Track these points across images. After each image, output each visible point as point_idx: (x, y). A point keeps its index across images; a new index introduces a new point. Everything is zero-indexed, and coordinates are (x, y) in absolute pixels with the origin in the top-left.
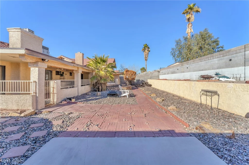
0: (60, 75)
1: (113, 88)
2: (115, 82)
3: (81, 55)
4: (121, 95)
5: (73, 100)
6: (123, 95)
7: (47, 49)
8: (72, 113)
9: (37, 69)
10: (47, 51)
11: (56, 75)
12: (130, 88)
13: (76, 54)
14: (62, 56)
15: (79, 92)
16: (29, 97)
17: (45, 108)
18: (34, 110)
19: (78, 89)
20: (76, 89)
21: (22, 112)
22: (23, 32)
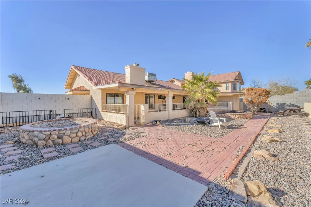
0: (162, 98)
4: (212, 124)
5: (158, 123)
6: (215, 124)
7: (154, 75)
8: (143, 132)
9: (128, 95)
10: (154, 77)
11: (159, 99)
12: (245, 116)
14: (173, 79)
15: (170, 115)
16: (124, 116)
17: (135, 126)
18: (126, 126)
19: (169, 112)
20: (167, 112)
21: (119, 126)
22: (132, 67)
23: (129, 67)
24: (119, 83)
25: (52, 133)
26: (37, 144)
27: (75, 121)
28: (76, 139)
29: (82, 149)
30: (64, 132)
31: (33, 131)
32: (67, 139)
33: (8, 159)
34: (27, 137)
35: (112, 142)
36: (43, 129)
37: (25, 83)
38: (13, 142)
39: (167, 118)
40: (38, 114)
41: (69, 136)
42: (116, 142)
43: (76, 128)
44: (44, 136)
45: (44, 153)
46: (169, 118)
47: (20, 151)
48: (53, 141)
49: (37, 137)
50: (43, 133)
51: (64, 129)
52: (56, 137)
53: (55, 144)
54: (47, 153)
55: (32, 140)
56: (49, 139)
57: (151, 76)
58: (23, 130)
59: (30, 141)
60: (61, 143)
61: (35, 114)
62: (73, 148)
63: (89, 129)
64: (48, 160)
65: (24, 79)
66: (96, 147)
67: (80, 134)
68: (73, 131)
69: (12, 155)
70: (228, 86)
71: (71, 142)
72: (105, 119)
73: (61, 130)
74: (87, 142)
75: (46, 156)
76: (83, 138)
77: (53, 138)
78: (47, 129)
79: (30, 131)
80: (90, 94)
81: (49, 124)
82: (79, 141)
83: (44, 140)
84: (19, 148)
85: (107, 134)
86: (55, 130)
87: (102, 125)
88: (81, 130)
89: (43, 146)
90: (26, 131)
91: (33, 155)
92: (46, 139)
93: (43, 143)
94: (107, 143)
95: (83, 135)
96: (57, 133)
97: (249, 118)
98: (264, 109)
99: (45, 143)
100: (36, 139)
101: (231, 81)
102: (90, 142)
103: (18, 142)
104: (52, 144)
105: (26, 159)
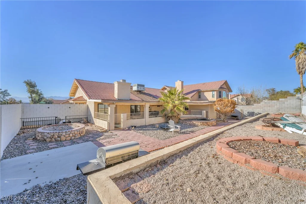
1: (184, 121)
2: (201, 115)
3: (180, 83)
5: (133, 128)
7: (143, 86)
8: (116, 135)
9: (110, 108)
13: (176, 83)
14: (165, 87)
15: (146, 122)
16: (106, 122)
17: (114, 130)
18: (107, 130)
19: (145, 119)
20: (144, 119)
21: (102, 130)
22: (119, 83)
23: (117, 83)
24: (102, 100)
25: (55, 134)
26: (46, 141)
27: (72, 126)
28: (69, 138)
29: (70, 144)
30: (62, 133)
31: (44, 133)
32: (63, 138)
33: (31, 147)
34: (40, 136)
35: (90, 141)
36: (50, 132)
37: (37, 88)
38: (31, 139)
39: (144, 124)
40: (47, 119)
41: (64, 136)
42: (92, 141)
43: (69, 131)
44: (50, 136)
45: (50, 145)
46: (146, 124)
47: (37, 144)
48: (55, 139)
49: (46, 136)
50: (50, 134)
51: (62, 132)
52: (57, 136)
53: (56, 141)
54: (51, 145)
55: (43, 138)
56: (53, 137)
57: (140, 87)
58: (38, 132)
59: (42, 138)
60: (60, 140)
61: (45, 120)
62: (66, 143)
63: (78, 132)
64: (51, 149)
65: (36, 84)
66: (79, 143)
67: (71, 135)
68: (67, 133)
69: (33, 146)
70: (214, 94)
71: (66, 140)
72: (96, 124)
73: (60, 132)
74: (75, 140)
75: (50, 147)
76: (73, 138)
77: (55, 137)
78: (52, 132)
79: (42, 133)
80: (87, 104)
81: (54, 128)
82: (71, 139)
83: (50, 138)
84: (36, 142)
85: (90, 135)
86: (57, 132)
87: (91, 129)
88: (72, 132)
89: (49, 142)
90: (40, 133)
91: (44, 146)
92: (51, 138)
93: (49, 140)
94: (87, 141)
95: (73, 136)
96: (57, 134)
97: (210, 125)
98: (237, 116)
99: (50, 140)
100: (46, 137)
101: (216, 89)
102: (77, 140)
103: (35, 139)
104: (54, 141)
105: (40, 148)
